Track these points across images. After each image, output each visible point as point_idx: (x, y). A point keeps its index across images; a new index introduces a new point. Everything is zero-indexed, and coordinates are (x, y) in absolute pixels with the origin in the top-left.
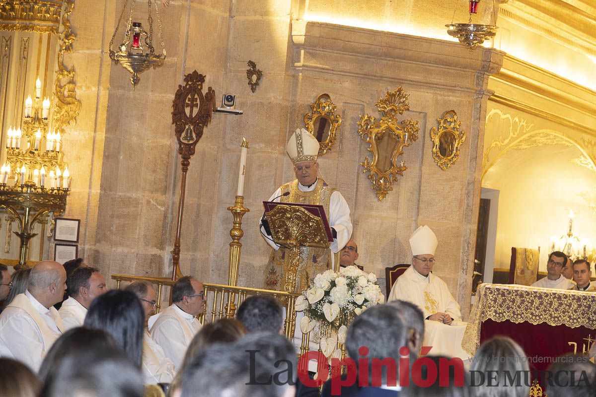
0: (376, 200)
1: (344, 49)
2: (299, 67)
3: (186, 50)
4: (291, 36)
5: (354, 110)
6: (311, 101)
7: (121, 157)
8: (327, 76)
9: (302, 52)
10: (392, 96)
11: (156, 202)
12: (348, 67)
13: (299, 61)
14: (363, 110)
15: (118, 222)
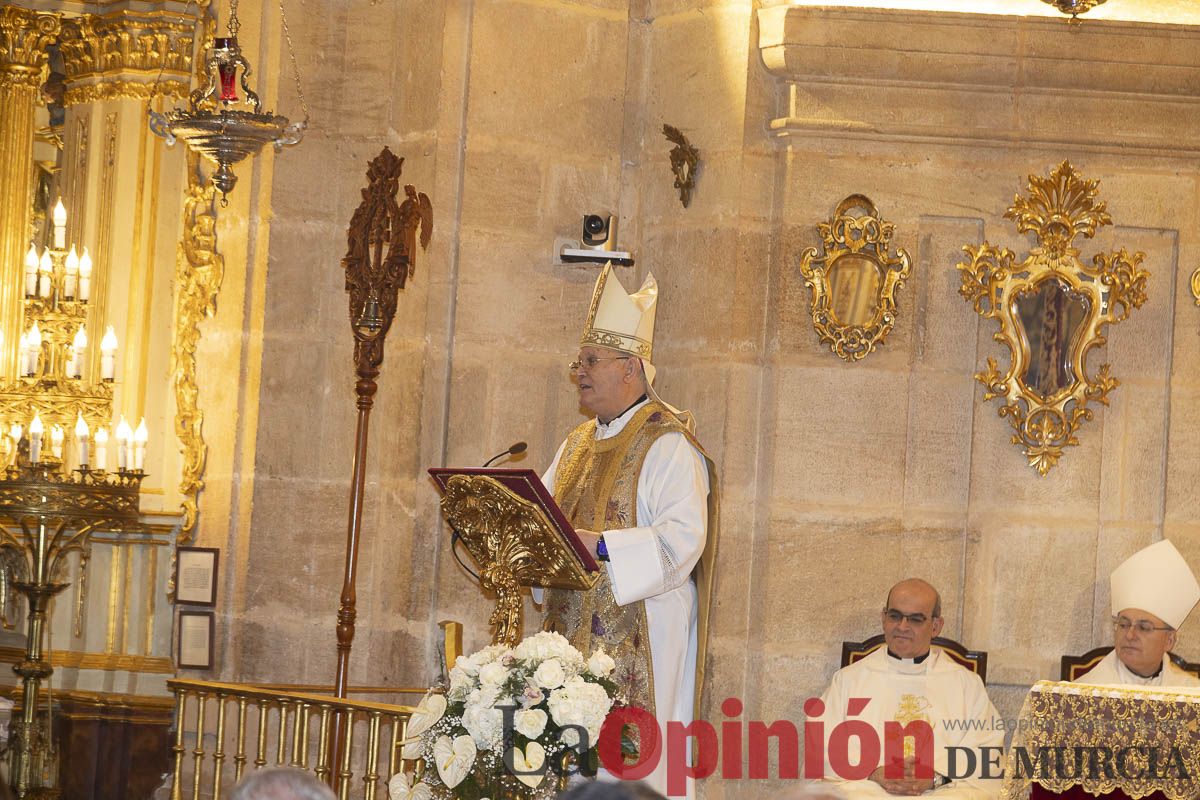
0: (1030, 472)
1: (907, 73)
2: (781, 129)
3: (466, 109)
4: (756, 52)
5: (958, 234)
6: (823, 216)
7: (327, 390)
8: (866, 149)
11: (402, 499)
12: (930, 120)
13: (785, 113)
14: (981, 233)
15: (322, 552)
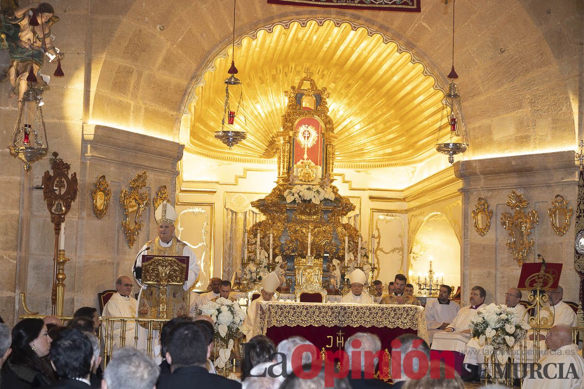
0: (128, 248)
2: (87, 156)
4: (83, 135)
5: (115, 186)
6: (95, 180)
8: (103, 163)
9: (89, 146)
10: (139, 176)
11: (9, 257)
13: (87, 153)
14: (119, 186)
